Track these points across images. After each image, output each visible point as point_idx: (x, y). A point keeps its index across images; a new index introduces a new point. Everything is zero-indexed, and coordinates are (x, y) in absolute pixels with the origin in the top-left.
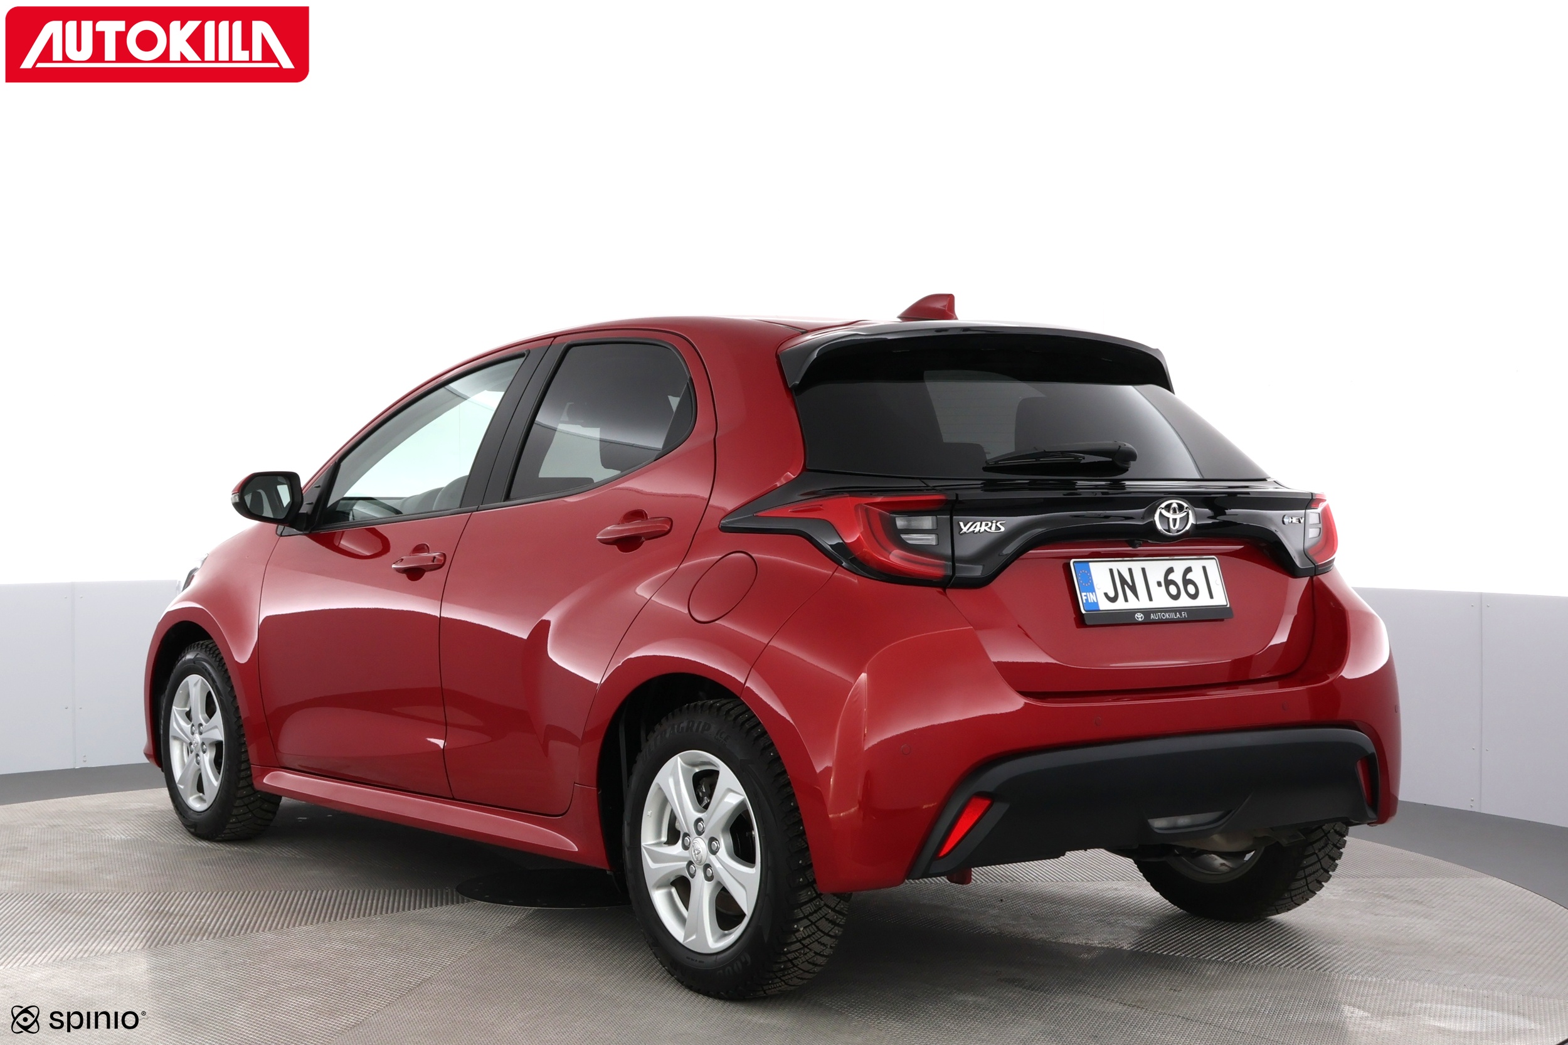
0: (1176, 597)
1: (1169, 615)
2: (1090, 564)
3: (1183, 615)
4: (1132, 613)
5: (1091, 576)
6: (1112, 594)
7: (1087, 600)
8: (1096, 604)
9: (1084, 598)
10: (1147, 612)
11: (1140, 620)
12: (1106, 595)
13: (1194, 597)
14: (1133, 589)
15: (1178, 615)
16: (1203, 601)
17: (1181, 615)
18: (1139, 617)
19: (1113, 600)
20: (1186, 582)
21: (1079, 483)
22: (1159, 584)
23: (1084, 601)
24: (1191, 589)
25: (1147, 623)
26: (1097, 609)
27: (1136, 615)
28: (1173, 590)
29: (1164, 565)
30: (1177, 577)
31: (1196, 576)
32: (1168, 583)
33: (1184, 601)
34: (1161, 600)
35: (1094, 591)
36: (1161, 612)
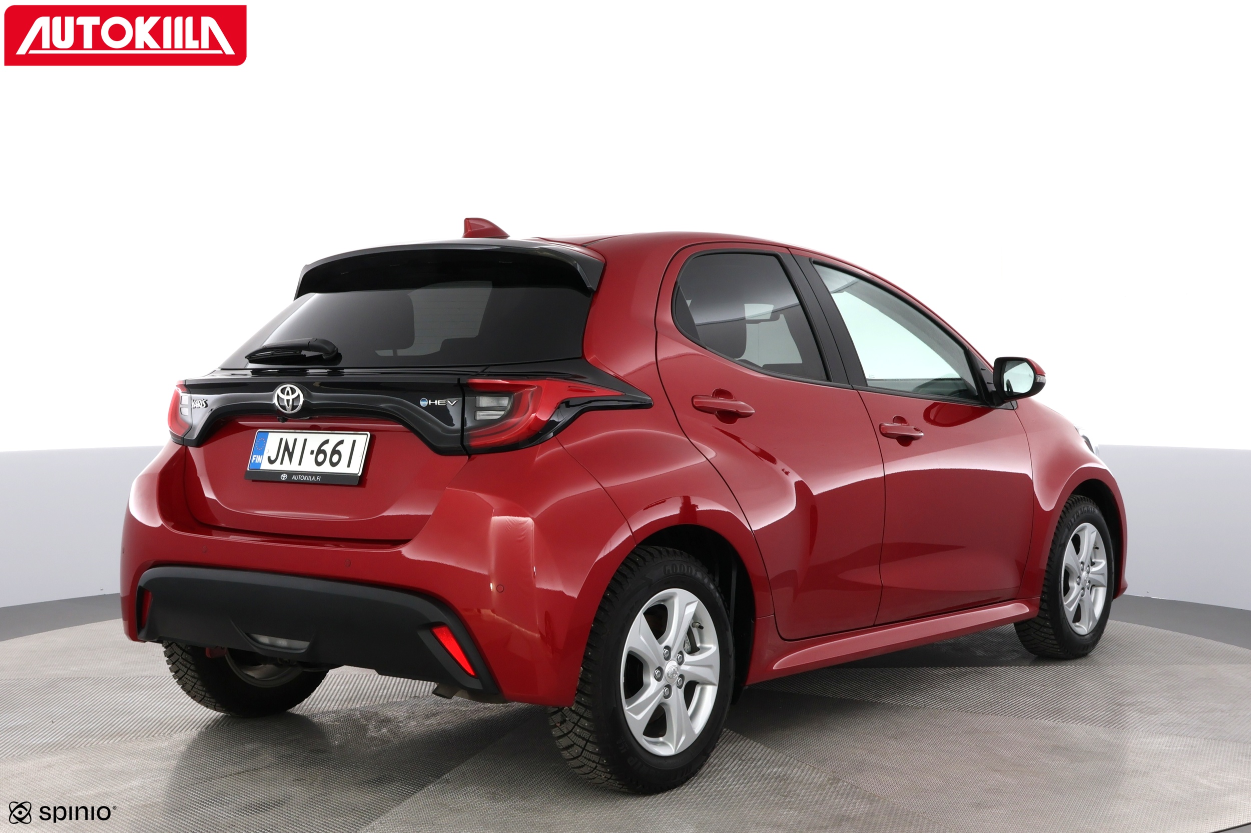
0: (319, 464)
1: (306, 478)
2: (270, 434)
3: (318, 478)
4: (279, 473)
5: (266, 443)
6: (273, 458)
7: (255, 461)
8: (260, 464)
9: (254, 459)
10: (290, 474)
11: (283, 479)
12: (269, 458)
13: (333, 465)
14: (291, 456)
15: (314, 478)
16: (342, 469)
17: (316, 478)
18: (284, 477)
19: (271, 462)
20: (335, 451)
21: (310, 371)
22: (312, 452)
23: (253, 462)
24: (335, 458)
25: (289, 482)
26: (258, 468)
27: (282, 475)
28: (321, 458)
29: (321, 437)
30: (328, 448)
31: (345, 449)
32: (320, 451)
33: (326, 468)
34: (309, 465)
35: (263, 455)
36: (301, 474)
